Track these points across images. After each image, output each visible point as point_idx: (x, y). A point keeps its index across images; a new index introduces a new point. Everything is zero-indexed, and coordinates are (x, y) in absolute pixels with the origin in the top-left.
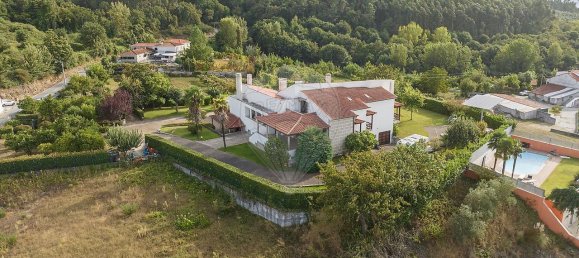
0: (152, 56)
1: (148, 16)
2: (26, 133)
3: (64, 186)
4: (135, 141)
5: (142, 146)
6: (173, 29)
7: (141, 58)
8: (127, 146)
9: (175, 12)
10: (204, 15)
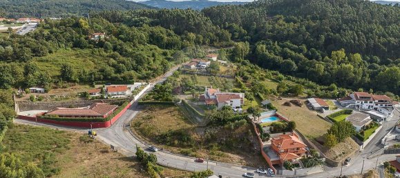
0: (197, 66)
1: (204, 37)
2: (156, 95)
3: (163, 108)
4: (179, 100)
5: (181, 102)
6: (215, 44)
7: (193, 67)
8: (177, 102)
9: (217, 35)
10: (233, 35)
